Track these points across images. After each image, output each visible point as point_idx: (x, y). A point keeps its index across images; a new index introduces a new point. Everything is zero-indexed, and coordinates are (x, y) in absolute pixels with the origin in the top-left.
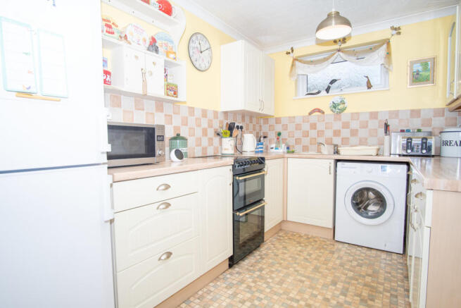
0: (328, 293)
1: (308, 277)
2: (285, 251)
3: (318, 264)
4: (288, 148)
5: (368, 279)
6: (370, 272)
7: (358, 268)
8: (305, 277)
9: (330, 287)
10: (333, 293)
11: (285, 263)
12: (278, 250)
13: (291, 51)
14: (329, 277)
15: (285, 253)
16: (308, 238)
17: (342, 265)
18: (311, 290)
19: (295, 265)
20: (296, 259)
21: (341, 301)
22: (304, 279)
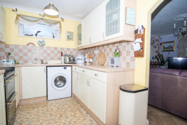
0: (63, 121)
1: (51, 120)
2: (30, 114)
3: (50, 112)
4: (15, 61)
5: (69, 109)
6: (68, 106)
7: (64, 107)
8: (49, 120)
9: (61, 118)
10: (64, 120)
11: (35, 120)
12: (26, 115)
13: (15, 10)
14: (58, 115)
15: (31, 115)
16: (36, 104)
17: (58, 108)
18: (56, 124)
19: (41, 118)
20: (39, 115)
21: (69, 121)
22: (50, 121)
